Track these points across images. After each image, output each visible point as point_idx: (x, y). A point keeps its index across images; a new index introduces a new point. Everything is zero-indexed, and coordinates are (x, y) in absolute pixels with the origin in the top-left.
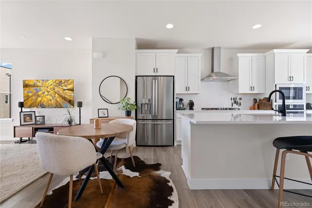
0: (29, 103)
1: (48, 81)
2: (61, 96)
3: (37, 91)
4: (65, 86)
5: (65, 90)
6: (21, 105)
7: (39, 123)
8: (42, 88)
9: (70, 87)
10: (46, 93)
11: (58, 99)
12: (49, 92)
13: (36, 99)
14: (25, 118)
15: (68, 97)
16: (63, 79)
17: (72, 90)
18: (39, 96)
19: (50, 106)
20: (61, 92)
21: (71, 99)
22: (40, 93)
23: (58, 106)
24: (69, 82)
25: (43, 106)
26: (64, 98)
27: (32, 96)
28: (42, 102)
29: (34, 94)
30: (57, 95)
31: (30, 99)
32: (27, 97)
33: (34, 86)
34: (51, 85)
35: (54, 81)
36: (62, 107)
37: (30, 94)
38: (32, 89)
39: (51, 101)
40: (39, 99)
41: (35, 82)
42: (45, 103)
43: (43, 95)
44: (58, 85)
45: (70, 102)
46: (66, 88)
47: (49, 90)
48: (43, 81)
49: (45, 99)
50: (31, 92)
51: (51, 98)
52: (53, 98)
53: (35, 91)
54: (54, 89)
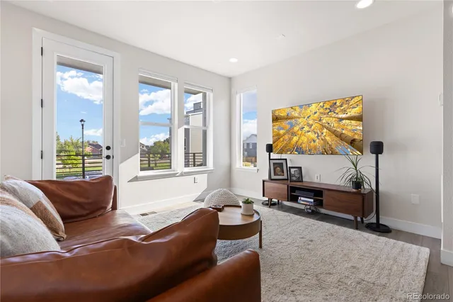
0: (280, 145)
1: (309, 105)
2: (334, 132)
3: (292, 126)
4: (344, 111)
5: (341, 119)
6: (270, 148)
7: (294, 179)
8: (300, 120)
9: (353, 112)
10: (306, 128)
11: (328, 138)
12: (310, 126)
13: (290, 139)
14: (275, 169)
15: (350, 134)
16: (339, 97)
17: (359, 118)
18: (294, 134)
19: (310, 152)
20: (334, 124)
21: (356, 137)
22: (296, 129)
23: (328, 151)
24: (353, 102)
25: (300, 151)
26: (341, 137)
27: (284, 134)
28: (299, 143)
29: (288, 132)
30: (325, 130)
31: (282, 139)
32: (277, 137)
33: (288, 118)
34: (315, 113)
35: (321, 104)
36: (336, 154)
37: (282, 132)
38: (285, 124)
39: (314, 141)
40: (295, 139)
41: (289, 110)
42: (303, 145)
43: (300, 132)
44: (328, 111)
45: (352, 142)
46: (344, 116)
47: (311, 122)
48: (301, 107)
49: (304, 139)
50: (283, 129)
51: (314, 136)
52: (318, 136)
53: (288, 127)
54: (320, 120)
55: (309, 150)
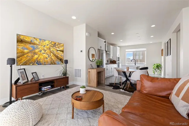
0: (24, 60)
1: (45, 40)
2: (55, 55)
3: (34, 49)
4: (58, 47)
7: (36, 79)
8: (40, 46)
9: (61, 49)
10: (43, 52)
11: (53, 57)
12: (45, 51)
13: (33, 56)
14: (22, 76)
15: (60, 56)
16: (57, 42)
18: (35, 53)
20: (55, 52)
21: (62, 58)
22: (37, 51)
23: (53, 63)
24: (61, 45)
25: (39, 63)
26: (57, 57)
27: (28, 53)
28: (38, 59)
29: (30, 52)
30: (52, 54)
31: (26, 56)
32: (21, 54)
33: (30, 43)
34: (48, 45)
35: (50, 42)
36: (56, 64)
37: (26, 51)
39: (47, 58)
40: (36, 56)
41: (32, 39)
42: (41, 60)
43: (39, 53)
44: (53, 46)
45: (61, 60)
46: (58, 49)
47: (45, 49)
48: (40, 39)
49: (42, 57)
50: (27, 49)
51: (47, 56)
52: (49, 56)
53: (31, 48)
54: (50, 49)
55: (44, 63)
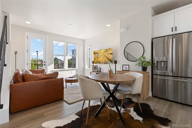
0: (95, 61)
1: (102, 50)
2: (107, 58)
3: (98, 56)
4: (109, 52)
5: (108, 54)
6: (93, 62)
7: (98, 71)
8: (100, 54)
9: (111, 52)
10: (101, 56)
11: (106, 59)
12: (102, 56)
13: (98, 59)
14: (94, 68)
15: (110, 58)
16: (107, 48)
17: (111, 54)
18: (98, 58)
19: (102, 63)
20: (107, 55)
21: (111, 59)
22: (99, 56)
23: (106, 63)
24: (110, 49)
25: (100, 63)
26: (108, 59)
28: (100, 61)
30: (105, 57)
32: (95, 59)
33: (97, 53)
34: (103, 52)
35: (104, 50)
37: (96, 57)
38: (96, 55)
41: (97, 51)
44: (106, 51)
45: (111, 60)
48: (100, 50)
49: (101, 59)
51: (103, 59)
54: (104, 54)
